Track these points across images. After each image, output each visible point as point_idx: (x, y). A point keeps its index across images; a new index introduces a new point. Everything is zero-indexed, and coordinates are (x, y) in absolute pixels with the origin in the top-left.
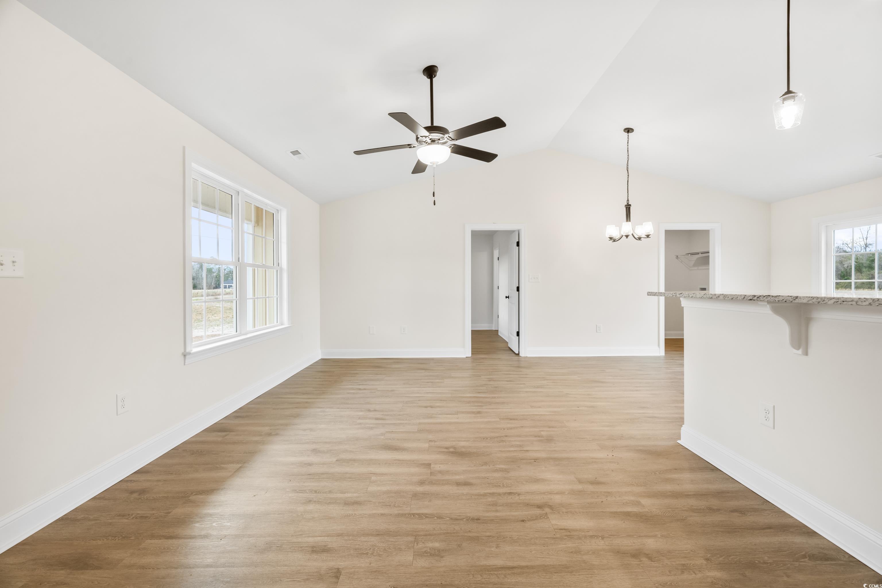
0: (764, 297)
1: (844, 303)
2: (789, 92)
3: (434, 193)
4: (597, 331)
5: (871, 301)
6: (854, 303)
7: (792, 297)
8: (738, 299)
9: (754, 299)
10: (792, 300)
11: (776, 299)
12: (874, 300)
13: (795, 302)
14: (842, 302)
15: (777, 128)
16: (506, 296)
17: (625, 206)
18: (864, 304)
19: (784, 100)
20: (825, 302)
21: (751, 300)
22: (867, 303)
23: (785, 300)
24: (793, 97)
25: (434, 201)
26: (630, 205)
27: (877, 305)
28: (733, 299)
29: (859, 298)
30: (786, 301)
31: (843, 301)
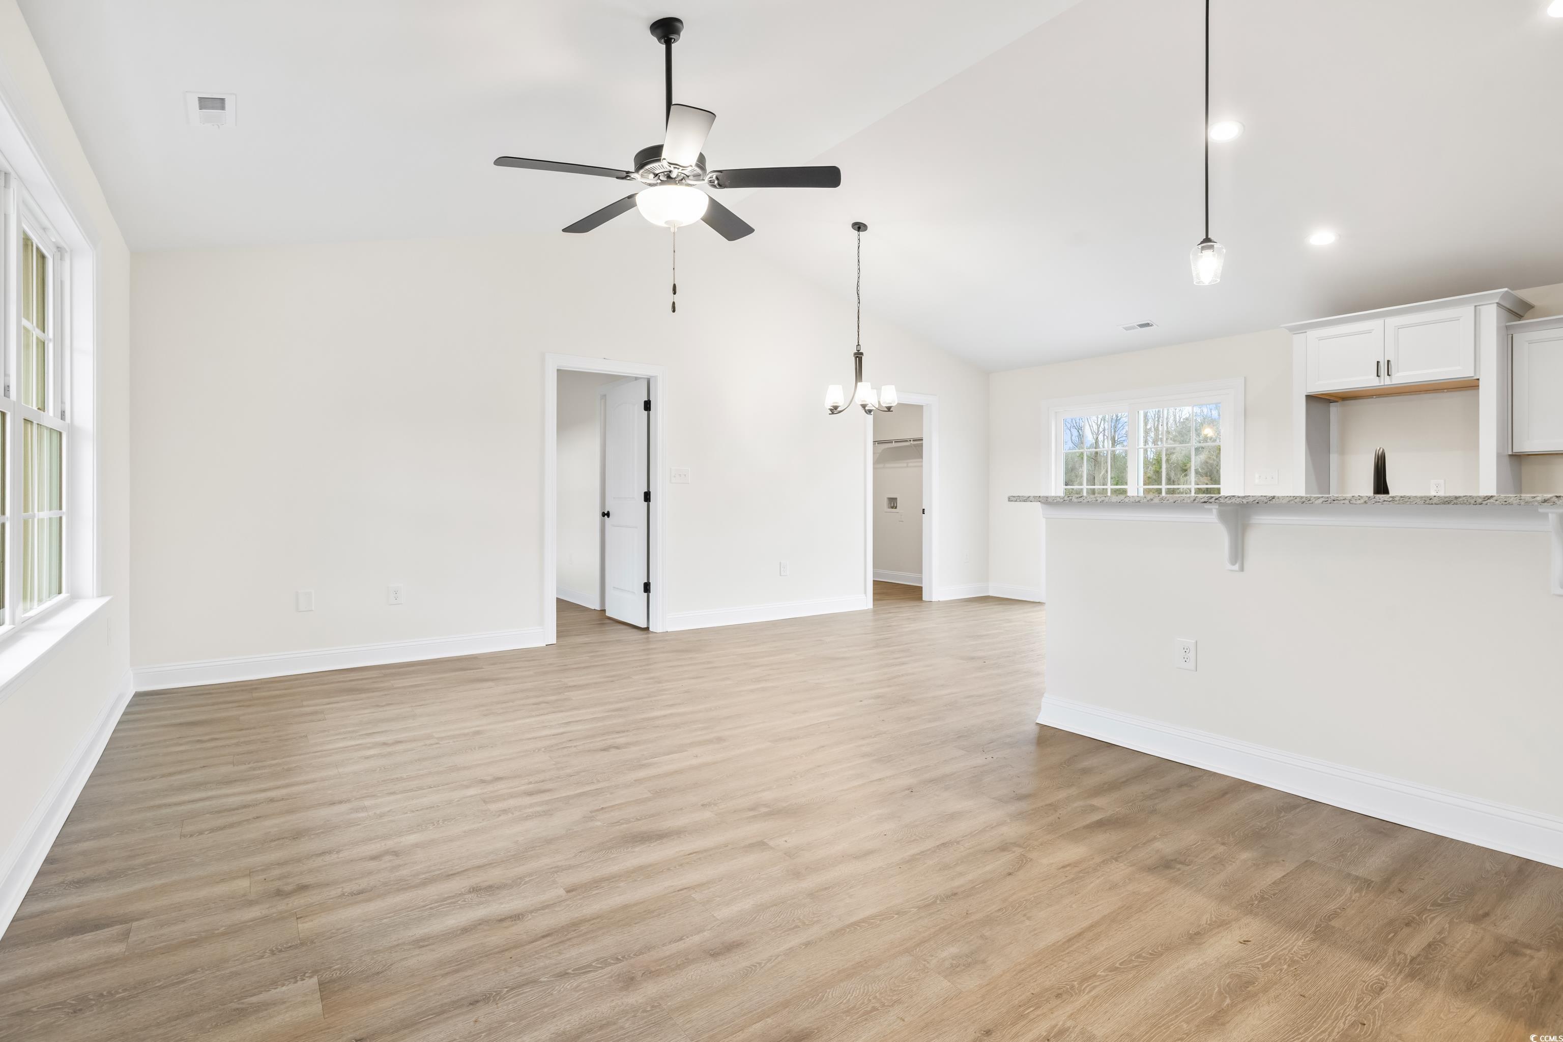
0: (1226, 498)
1: (1335, 502)
2: (1207, 240)
3: (674, 286)
4: (780, 574)
5: (1367, 499)
6: (1347, 502)
7: (1267, 498)
8: (1185, 501)
9: (1211, 501)
10: (1266, 501)
11: (1243, 500)
12: (1369, 498)
13: (1271, 502)
14: (1333, 502)
15: (1195, 283)
16: (604, 513)
17: (854, 355)
18: (1359, 502)
19: (1203, 248)
20: (1310, 502)
21: (1205, 502)
22: (1362, 501)
23: (1257, 501)
24: (1212, 247)
25: (674, 303)
26: (862, 354)
27: (1374, 502)
28: (1177, 502)
29: (1353, 496)
30: (1258, 503)
31: (1334, 500)
